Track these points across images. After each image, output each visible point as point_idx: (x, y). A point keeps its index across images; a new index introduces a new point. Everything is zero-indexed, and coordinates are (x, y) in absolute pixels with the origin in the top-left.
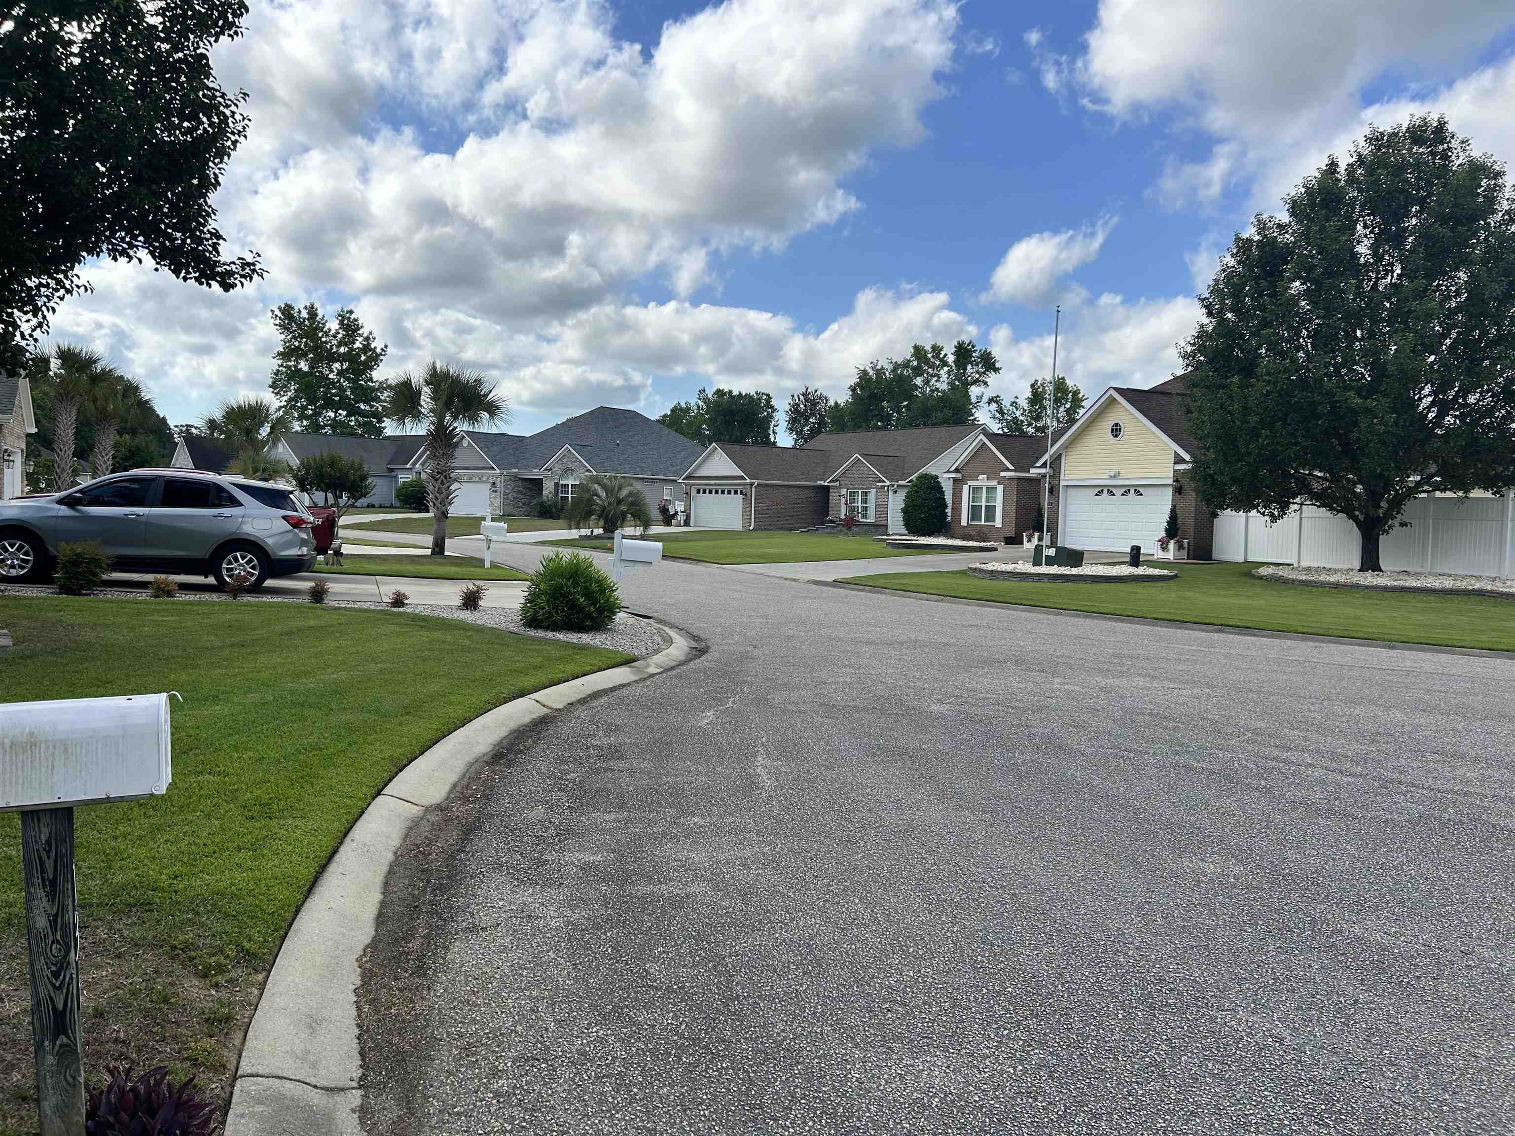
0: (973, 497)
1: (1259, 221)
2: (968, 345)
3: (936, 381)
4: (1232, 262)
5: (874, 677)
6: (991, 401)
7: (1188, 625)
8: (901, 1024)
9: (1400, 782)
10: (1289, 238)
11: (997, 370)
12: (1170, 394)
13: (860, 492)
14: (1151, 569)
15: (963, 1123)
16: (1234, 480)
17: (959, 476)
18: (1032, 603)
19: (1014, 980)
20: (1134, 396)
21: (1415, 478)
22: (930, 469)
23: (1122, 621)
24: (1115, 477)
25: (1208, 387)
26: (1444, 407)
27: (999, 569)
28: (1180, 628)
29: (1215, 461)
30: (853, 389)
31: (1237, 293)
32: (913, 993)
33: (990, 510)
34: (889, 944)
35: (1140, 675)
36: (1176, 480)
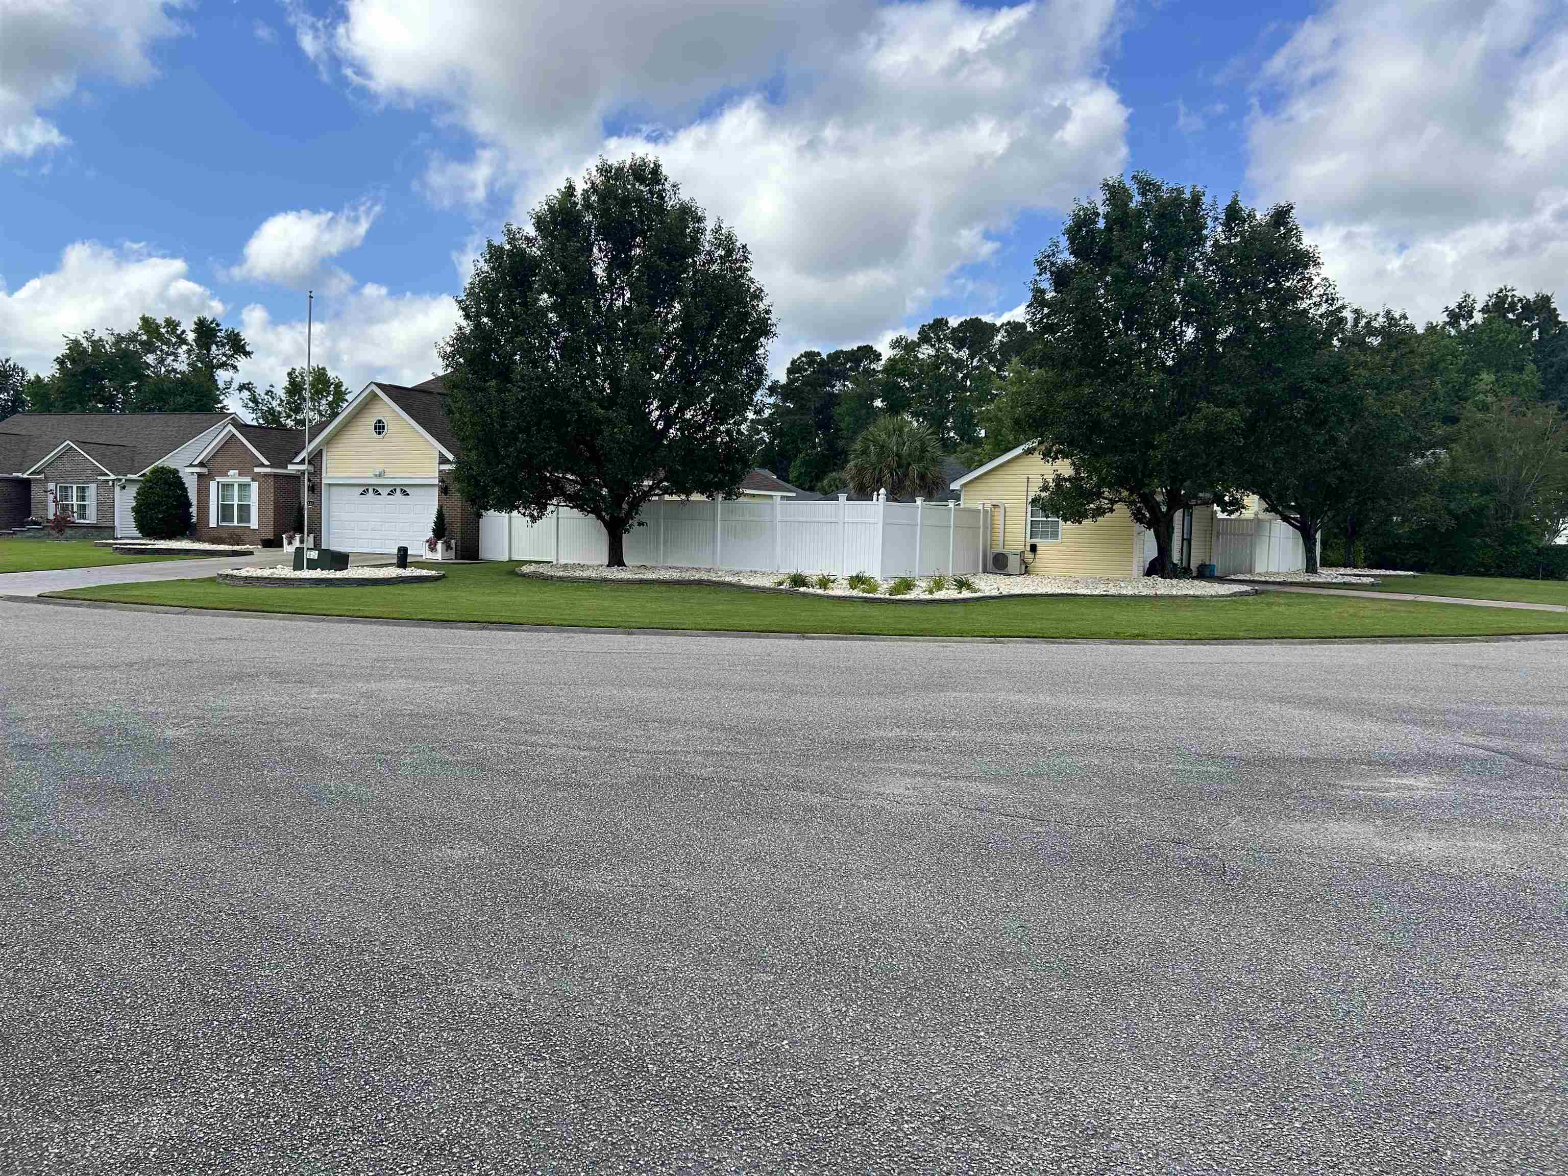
0: (223, 495)
1: (508, 230)
2: (211, 323)
3: (173, 360)
4: (486, 268)
5: (92, 706)
6: (242, 388)
7: (453, 624)
8: (112, 1083)
9: (626, 750)
10: (535, 252)
11: (248, 354)
12: (432, 393)
13: (75, 487)
14: (419, 570)
15: (184, 1164)
16: (497, 482)
17: (204, 470)
18: (291, 611)
19: (249, 1004)
20: (397, 393)
21: (647, 483)
22: (169, 461)
23: (388, 624)
24: (380, 475)
25: (468, 389)
26: (669, 421)
27: (254, 575)
28: (446, 628)
29: (478, 462)
30: (61, 361)
31: (492, 300)
32: (129, 1046)
33: (244, 510)
34: (101, 1001)
35: (402, 677)
36: (442, 481)
